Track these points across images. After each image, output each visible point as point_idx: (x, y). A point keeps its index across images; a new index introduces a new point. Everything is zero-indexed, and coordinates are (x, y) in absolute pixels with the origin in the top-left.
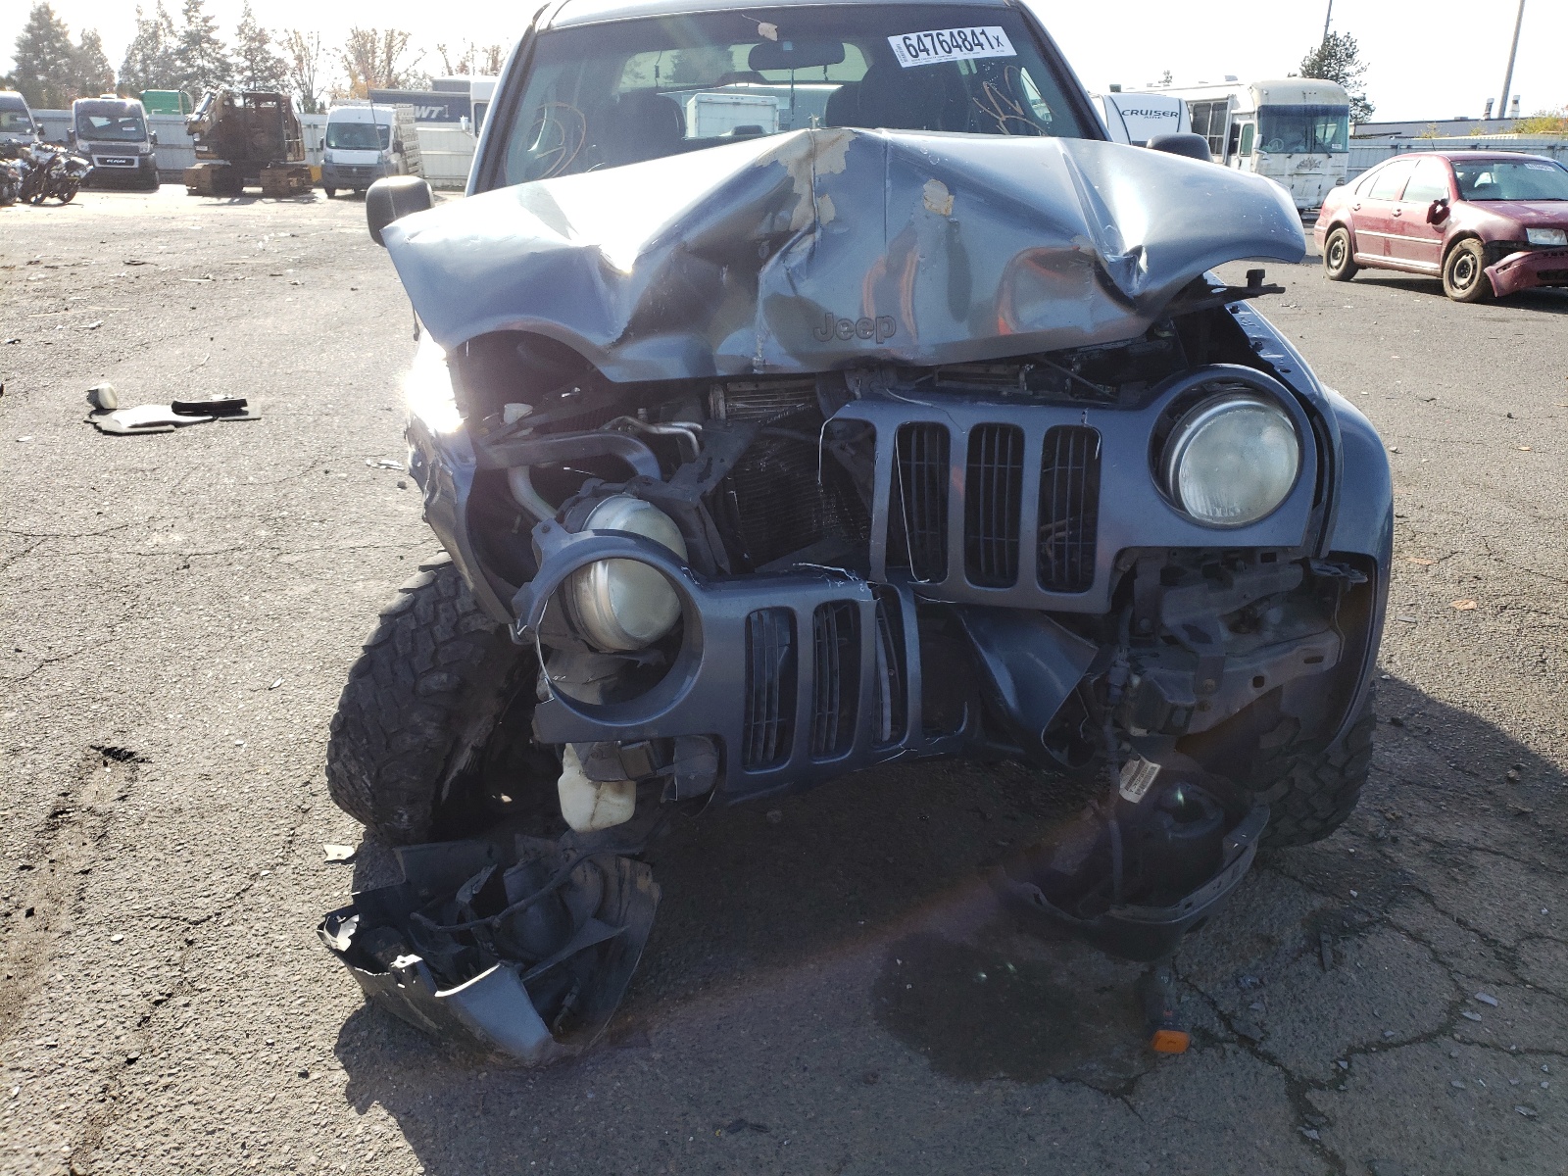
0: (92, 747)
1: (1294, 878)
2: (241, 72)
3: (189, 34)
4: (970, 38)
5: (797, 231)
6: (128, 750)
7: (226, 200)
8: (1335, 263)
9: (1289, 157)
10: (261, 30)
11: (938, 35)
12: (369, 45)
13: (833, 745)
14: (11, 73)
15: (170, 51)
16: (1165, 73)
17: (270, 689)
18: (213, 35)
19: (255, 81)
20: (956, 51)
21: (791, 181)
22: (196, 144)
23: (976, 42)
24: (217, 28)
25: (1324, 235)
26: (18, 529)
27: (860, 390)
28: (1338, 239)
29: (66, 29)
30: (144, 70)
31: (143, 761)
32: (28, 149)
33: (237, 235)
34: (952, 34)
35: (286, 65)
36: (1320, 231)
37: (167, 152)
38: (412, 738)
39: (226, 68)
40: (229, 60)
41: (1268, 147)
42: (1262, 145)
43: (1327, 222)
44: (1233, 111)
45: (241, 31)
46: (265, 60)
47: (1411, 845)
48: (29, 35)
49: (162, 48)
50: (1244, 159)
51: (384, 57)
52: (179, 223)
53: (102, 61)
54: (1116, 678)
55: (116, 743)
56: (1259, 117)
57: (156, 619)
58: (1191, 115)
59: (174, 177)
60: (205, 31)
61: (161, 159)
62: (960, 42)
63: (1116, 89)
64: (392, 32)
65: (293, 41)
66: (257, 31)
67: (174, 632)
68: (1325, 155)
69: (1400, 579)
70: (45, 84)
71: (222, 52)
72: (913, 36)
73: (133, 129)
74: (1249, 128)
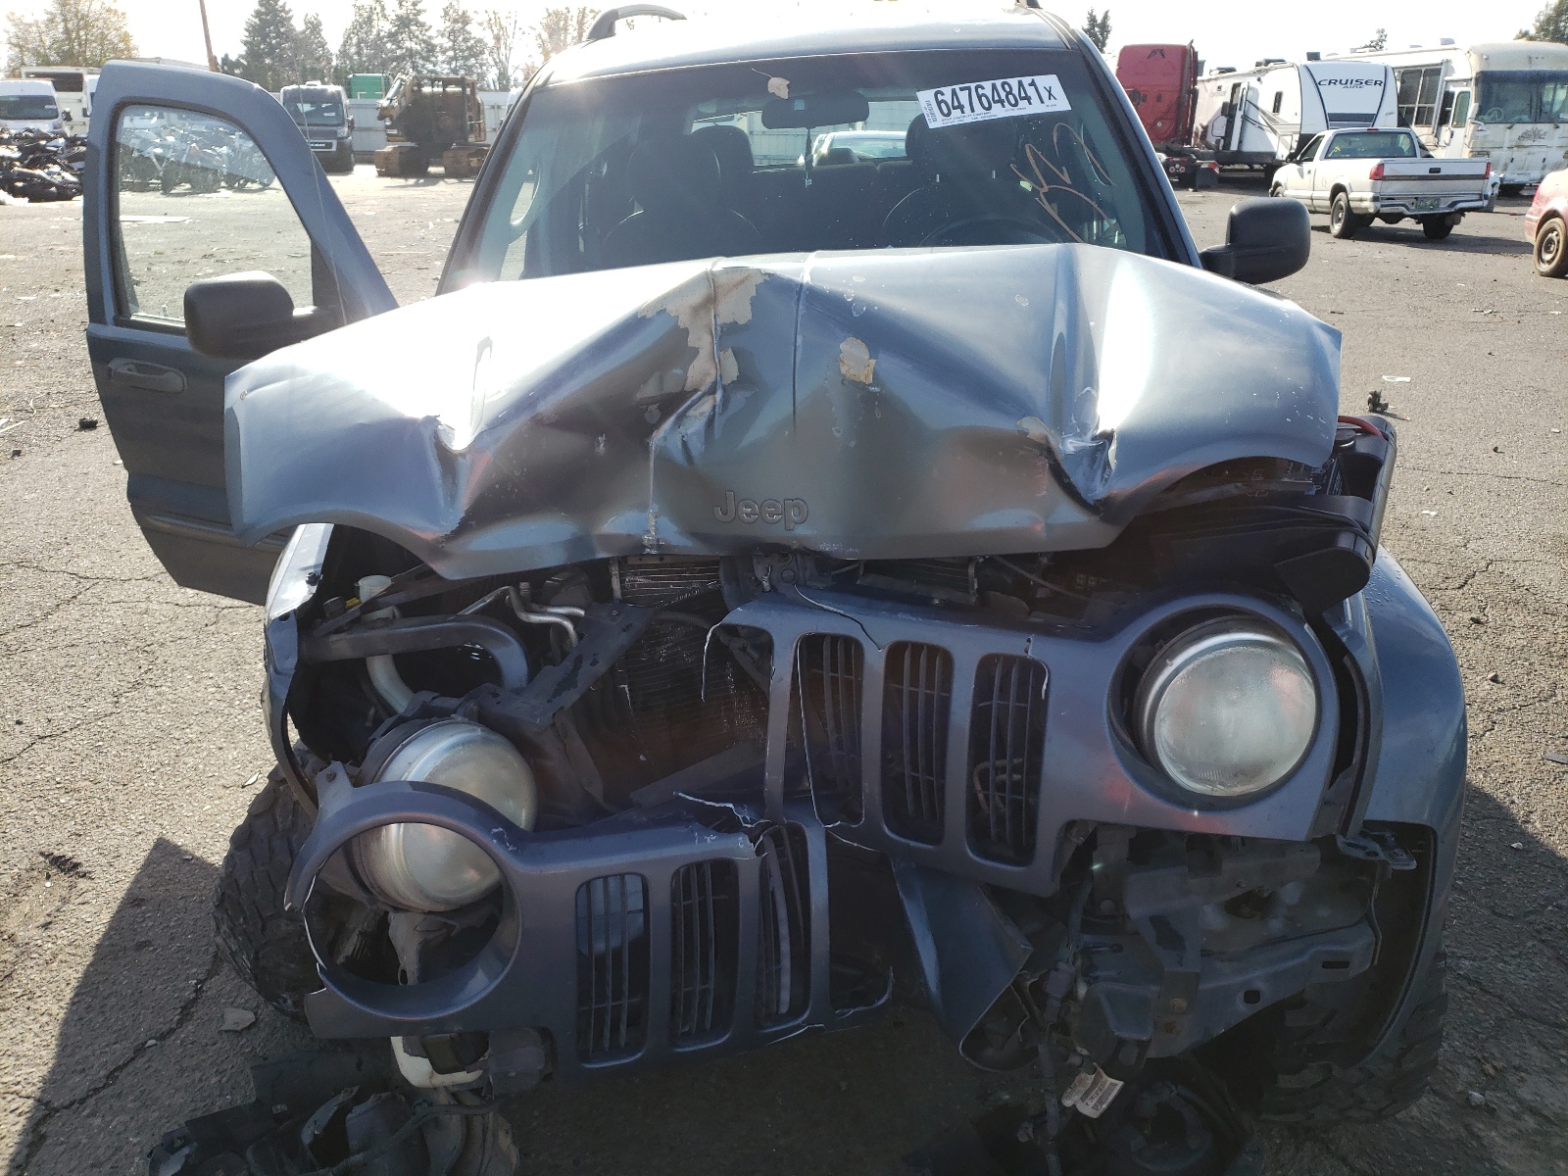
0: (42, 854)
1: (1344, 1160)
2: (444, 52)
3: (400, 18)
4: (1015, 91)
5: (696, 391)
6: (75, 861)
7: (412, 181)
8: (1548, 257)
9: (1509, 128)
10: (464, 13)
11: (977, 88)
12: (562, 23)
13: (708, 1026)
14: (240, 56)
15: (382, 34)
16: (1378, 32)
17: (243, 787)
18: (421, 18)
19: (457, 60)
20: (996, 107)
21: (686, 332)
22: (387, 127)
23: (1023, 95)
24: (425, 11)
25: (1536, 225)
26: (75, 570)
27: (770, 580)
28: (1552, 230)
29: (290, 15)
30: (359, 53)
31: (84, 876)
32: (233, 137)
33: (405, 221)
34: (994, 87)
35: (486, 44)
36: (1530, 220)
37: (364, 134)
38: (287, 925)
39: (431, 49)
40: (434, 42)
41: (1486, 117)
42: (1478, 115)
43: (1540, 211)
44: (1447, 78)
45: (446, 14)
46: (465, 40)
47: (1510, 1119)
48: (257, 21)
49: (375, 32)
50: (1457, 131)
51: (575, 34)
52: (358, 208)
53: (323, 45)
54: (1056, 987)
55: (66, 851)
56: (1476, 84)
57: (164, 688)
58: (1399, 84)
59: (367, 158)
60: (414, 15)
61: (358, 142)
62: (1003, 95)
63: (1314, 56)
64: (584, 9)
65: (493, 21)
66: (460, 13)
67: (174, 706)
68: (1552, 126)
69: (1559, 698)
70: (270, 67)
71: (428, 34)
72: (947, 91)
73: (333, 114)
74: (1464, 95)
